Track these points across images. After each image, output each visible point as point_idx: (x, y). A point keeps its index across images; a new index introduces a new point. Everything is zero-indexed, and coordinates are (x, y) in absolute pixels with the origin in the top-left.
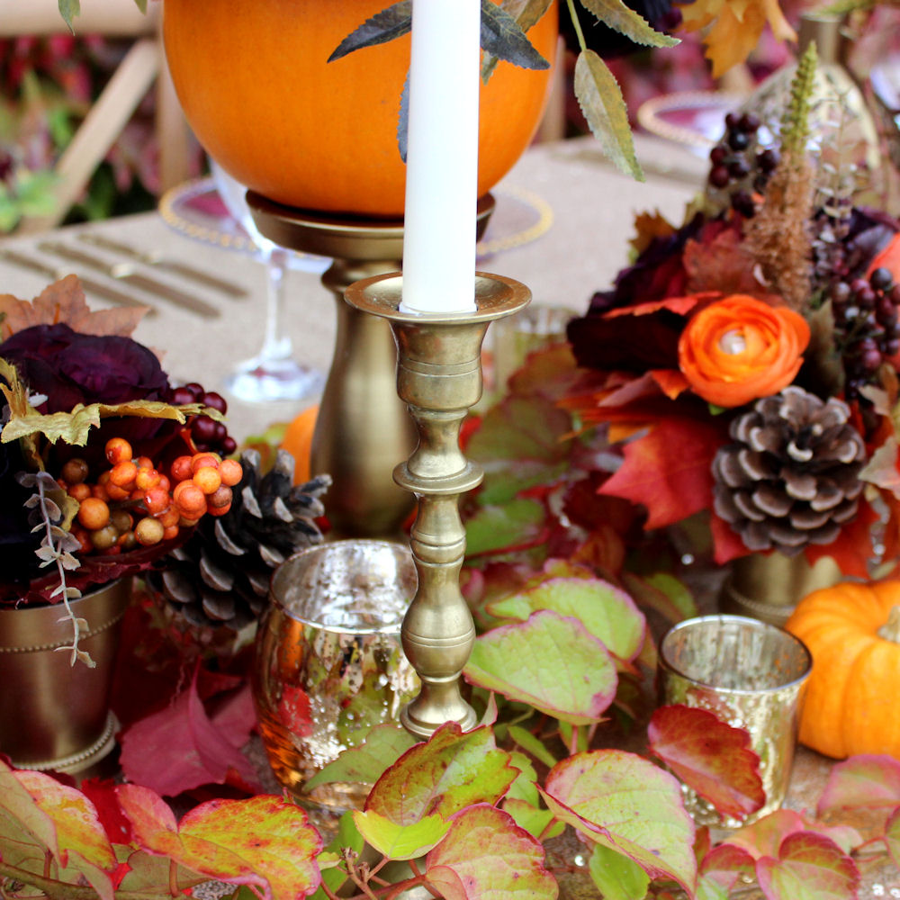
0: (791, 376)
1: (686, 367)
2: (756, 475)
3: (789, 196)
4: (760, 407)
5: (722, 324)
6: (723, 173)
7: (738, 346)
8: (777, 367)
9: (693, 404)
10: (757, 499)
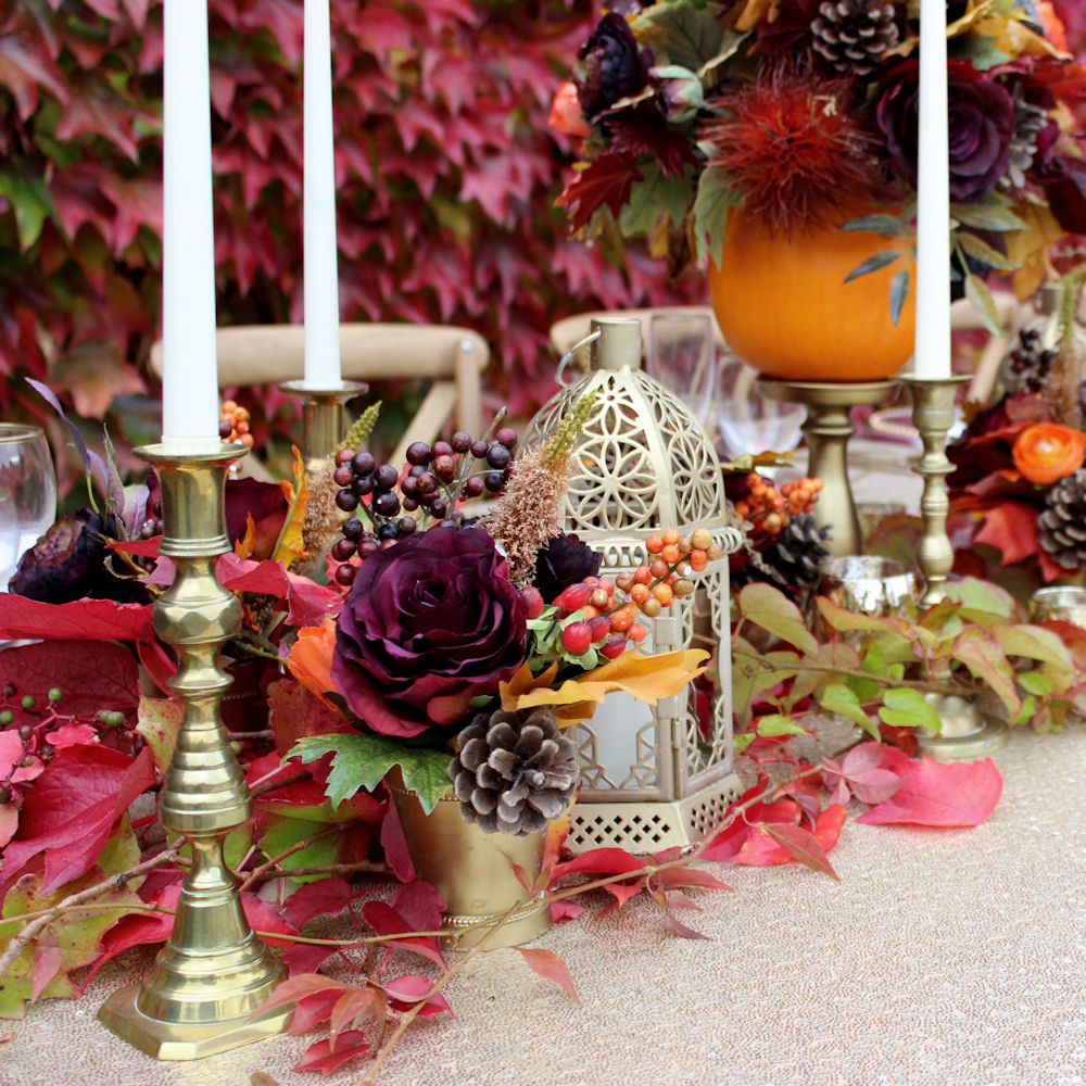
0: (1080, 463)
1: (1018, 463)
2: (1067, 517)
3: (1066, 365)
4: (1064, 482)
5: (1037, 439)
6: (1021, 365)
7: (1048, 448)
8: (1072, 458)
9: (1025, 483)
10: (1070, 532)
